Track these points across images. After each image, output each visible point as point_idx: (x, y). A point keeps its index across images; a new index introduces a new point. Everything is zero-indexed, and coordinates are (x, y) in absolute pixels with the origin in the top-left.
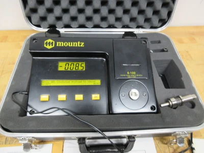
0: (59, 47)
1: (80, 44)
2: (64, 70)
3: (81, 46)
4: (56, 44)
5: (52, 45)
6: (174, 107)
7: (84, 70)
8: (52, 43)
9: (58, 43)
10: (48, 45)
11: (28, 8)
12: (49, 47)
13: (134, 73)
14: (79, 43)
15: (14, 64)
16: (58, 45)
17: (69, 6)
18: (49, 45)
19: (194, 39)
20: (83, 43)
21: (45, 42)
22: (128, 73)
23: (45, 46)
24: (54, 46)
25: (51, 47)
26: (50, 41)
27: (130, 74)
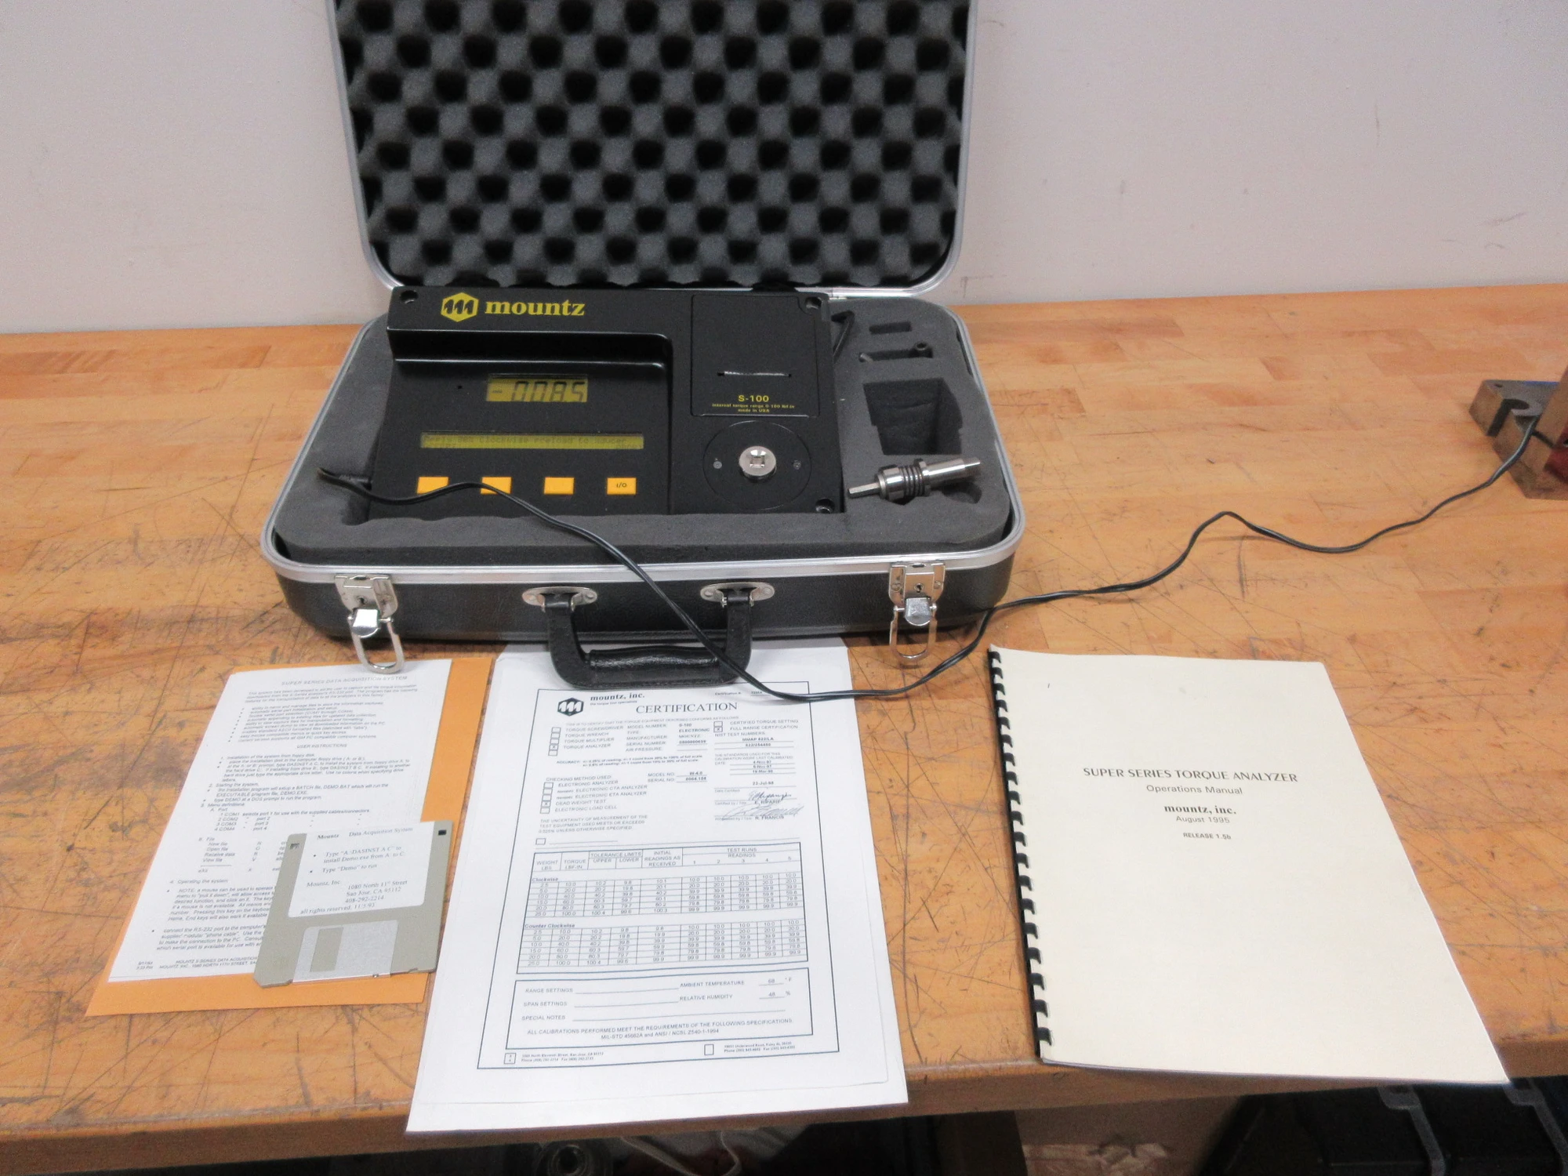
0: (493, 316)
1: (571, 309)
2: (510, 400)
3: (575, 313)
4: (482, 307)
5: (470, 311)
6: (893, 495)
7: (584, 400)
8: (470, 305)
9: (490, 305)
10: (455, 311)
11: (379, 212)
12: (456, 316)
13: (766, 398)
14: (566, 304)
15: (300, 437)
16: (489, 311)
17: (541, 201)
18: (460, 312)
19: (1117, 347)
20: (581, 306)
21: (445, 301)
22: (741, 398)
23: (444, 312)
24: (475, 312)
25: (465, 316)
26: (462, 297)
27: (749, 402)
